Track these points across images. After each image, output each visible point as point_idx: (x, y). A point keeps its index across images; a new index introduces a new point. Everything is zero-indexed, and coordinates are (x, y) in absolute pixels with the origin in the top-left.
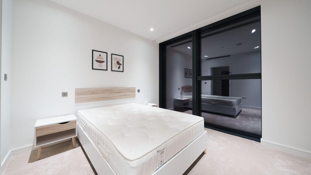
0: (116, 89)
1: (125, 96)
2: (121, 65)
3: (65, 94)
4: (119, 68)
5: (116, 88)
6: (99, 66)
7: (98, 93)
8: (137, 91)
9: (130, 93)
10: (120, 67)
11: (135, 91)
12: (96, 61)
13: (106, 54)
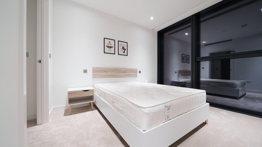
0: (122, 69)
1: (129, 76)
2: (125, 50)
3: (85, 71)
4: (124, 52)
5: (122, 68)
6: (109, 51)
7: (108, 72)
8: (138, 72)
9: (133, 73)
11: (137, 72)
12: (107, 46)
13: (114, 41)
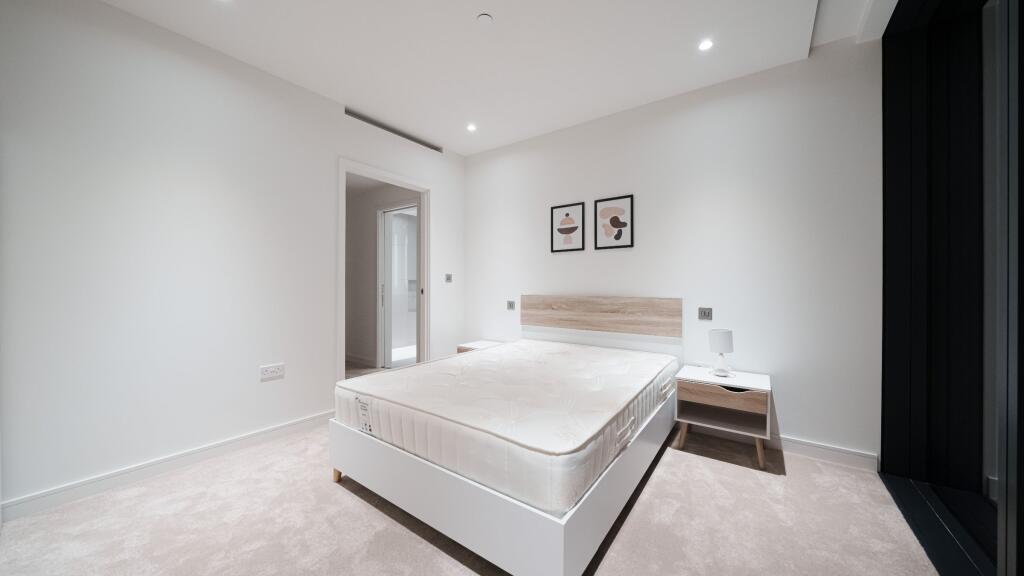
0: (605, 301)
2: (624, 225)
3: (511, 305)
4: (618, 237)
5: (605, 298)
6: (566, 242)
7: (560, 308)
8: (691, 313)
9: (655, 319)
10: (620, 233)
11: (678, 313)
12: (560, 230)
